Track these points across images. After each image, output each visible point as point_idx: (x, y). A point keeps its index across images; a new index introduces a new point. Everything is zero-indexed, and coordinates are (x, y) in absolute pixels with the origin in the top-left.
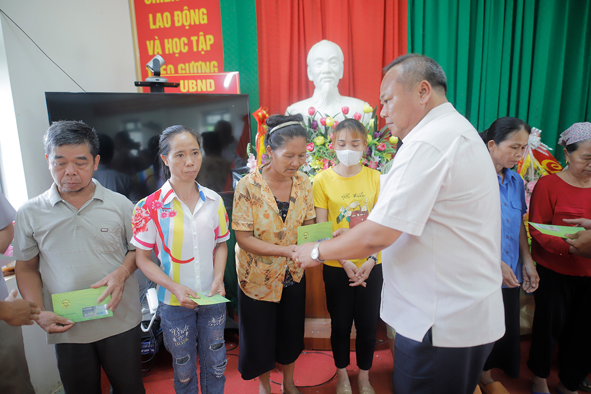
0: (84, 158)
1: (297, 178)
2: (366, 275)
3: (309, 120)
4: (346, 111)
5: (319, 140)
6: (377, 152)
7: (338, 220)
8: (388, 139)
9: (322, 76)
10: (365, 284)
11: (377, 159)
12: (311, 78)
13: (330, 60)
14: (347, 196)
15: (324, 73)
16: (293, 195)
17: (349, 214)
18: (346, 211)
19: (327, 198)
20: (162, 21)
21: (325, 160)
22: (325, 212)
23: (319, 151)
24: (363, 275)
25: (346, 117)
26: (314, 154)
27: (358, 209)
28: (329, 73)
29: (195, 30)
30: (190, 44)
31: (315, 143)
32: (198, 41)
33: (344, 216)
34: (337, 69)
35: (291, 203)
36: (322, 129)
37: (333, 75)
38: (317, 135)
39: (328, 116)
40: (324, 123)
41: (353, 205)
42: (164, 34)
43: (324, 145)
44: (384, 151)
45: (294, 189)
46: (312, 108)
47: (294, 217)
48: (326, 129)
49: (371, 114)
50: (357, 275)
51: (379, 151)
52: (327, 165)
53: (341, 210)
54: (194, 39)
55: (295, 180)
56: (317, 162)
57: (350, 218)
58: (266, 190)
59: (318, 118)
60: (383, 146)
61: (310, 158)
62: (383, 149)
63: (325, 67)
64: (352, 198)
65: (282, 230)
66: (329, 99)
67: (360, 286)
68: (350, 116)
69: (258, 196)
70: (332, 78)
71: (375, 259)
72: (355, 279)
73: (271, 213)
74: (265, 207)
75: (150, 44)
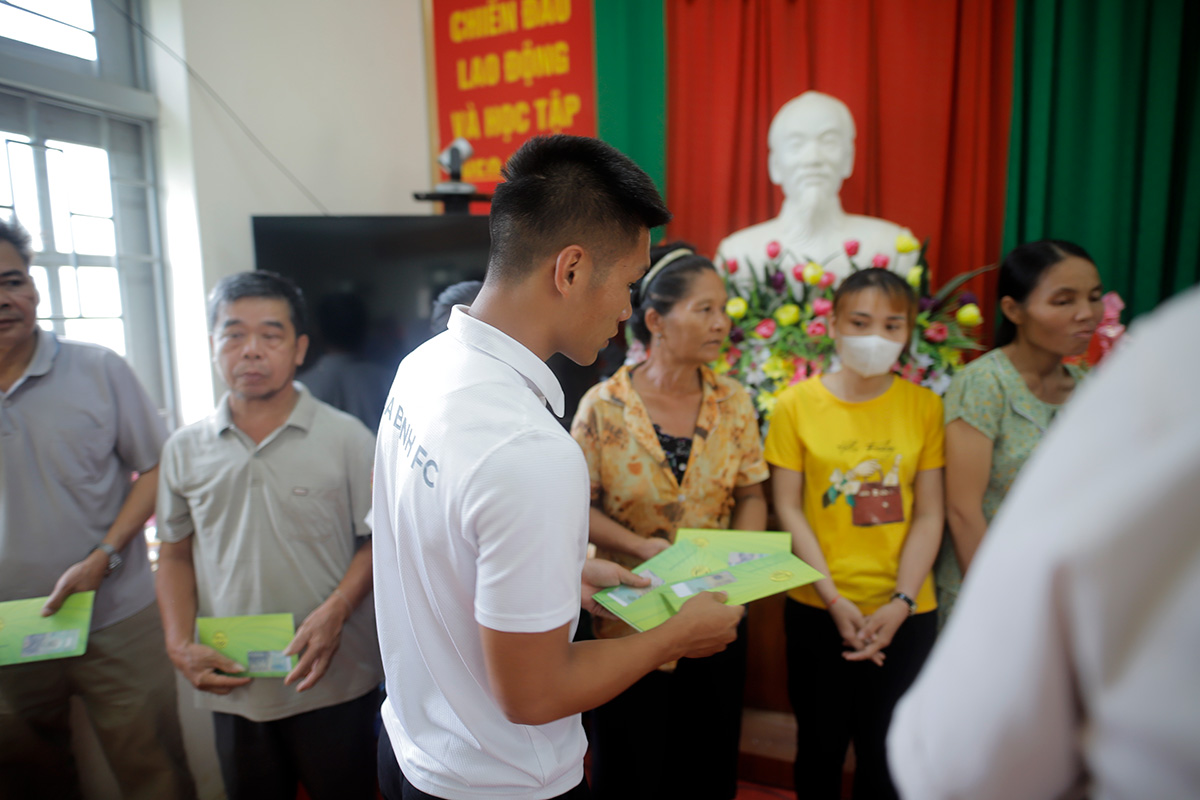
0: (278, 325)
1: (716, 388)
2: (884, 639)
3: (767, 270)
4: (852, 250)
5: (787, 314)
6: (924, 345)
7: (826, 501)
8: (953, 314)
9: (801, 172)
10: (879, 659)
11: (924, 361)
12: (777, 176)
13: (821, 138)
14: (852, 446)
15: (807, 166)
16: (703, 423)
17: (854, 488)
18: (844, 482)
19: (803, 450)
20: (481, 73)
21: (797, 360)
22: (795, 481)
23: (784, 339)
24: (875, 637)
25: (854, 265)
26: (774, 344)
27: (875, 478)
28: (817, 164)
29: (544, 86)
30: (532, 116)
31: (776, 321)
32: (548, 110)
33: (839, 493)
34: (840, 157)
35: (697, 440)
36: (797, 289)
37: (826, 169)
38: (784, 303)
39: (809, 261)
40: (799, 277)
41: (864, 469)
42: (486, 98)
43: (797, 325)
44: (943, 343)
45: (705, 410)
46: (775, 244)
47: (705, 471)
48: (807, 290)
49: (915, 256)
50: (861, 635)
51: (930, 341)
52: (802, 370)
53: (835, 478)
54: (540, 104)
55: (709, 392)
56: (780, 363)
57: (855, 499)
58: (637, 411)
59: (787, 265)
60: (941, 331)
61: (766, 354)
62: (939, 338)
63: (809, 152)
64: (863, 452)
65: (674, 499)
66: (816, 221)
67: (868, 663)
68: (864, 261)
69: (617, 424)
70: (825, 176)
71: (910, 602)
72: (857, 644)
73: (646, 463)
74: (632, 448)
75: (457, 119)
